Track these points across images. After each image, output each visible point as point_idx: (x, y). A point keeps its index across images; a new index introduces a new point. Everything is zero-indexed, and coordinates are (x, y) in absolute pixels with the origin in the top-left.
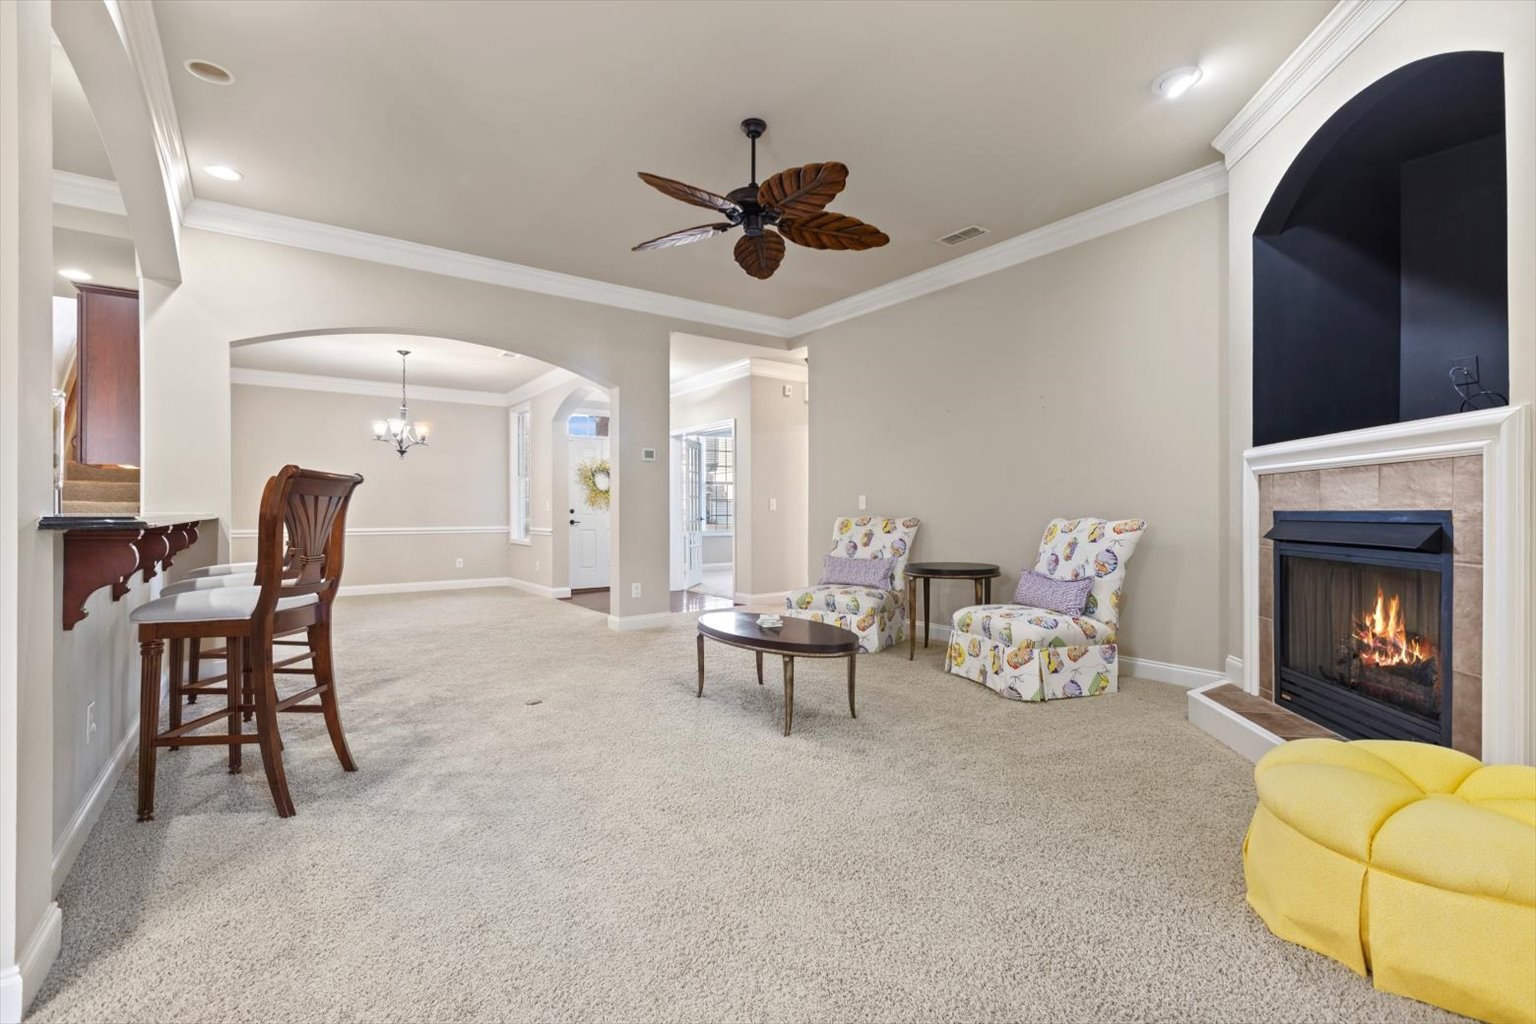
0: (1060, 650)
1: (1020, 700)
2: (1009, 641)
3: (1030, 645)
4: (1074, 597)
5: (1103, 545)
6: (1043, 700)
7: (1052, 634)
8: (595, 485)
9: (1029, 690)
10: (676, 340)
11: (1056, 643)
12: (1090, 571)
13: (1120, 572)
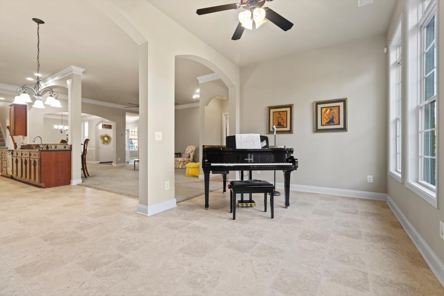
0: (185, 162)
1: (179, 169)
2: (178, 161)
3: (181, 162)
4: (188, 156)
5: (192, 149)
6: (182, 168)
7: (184, 160)
8: (104, 139)
9: (180, 167)
10: (127, 113)
11: (184, 161)
12: (190, 153)
13: (193, 153)
